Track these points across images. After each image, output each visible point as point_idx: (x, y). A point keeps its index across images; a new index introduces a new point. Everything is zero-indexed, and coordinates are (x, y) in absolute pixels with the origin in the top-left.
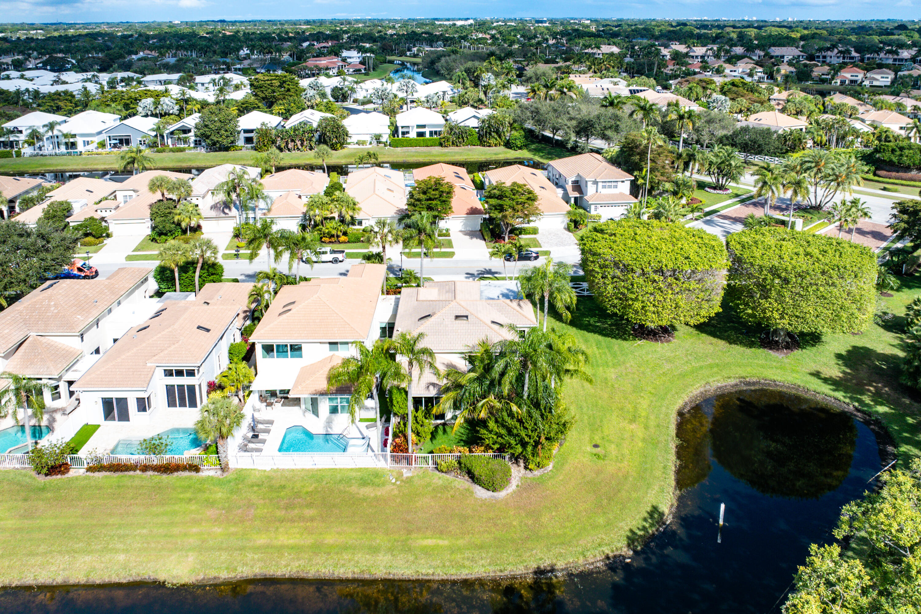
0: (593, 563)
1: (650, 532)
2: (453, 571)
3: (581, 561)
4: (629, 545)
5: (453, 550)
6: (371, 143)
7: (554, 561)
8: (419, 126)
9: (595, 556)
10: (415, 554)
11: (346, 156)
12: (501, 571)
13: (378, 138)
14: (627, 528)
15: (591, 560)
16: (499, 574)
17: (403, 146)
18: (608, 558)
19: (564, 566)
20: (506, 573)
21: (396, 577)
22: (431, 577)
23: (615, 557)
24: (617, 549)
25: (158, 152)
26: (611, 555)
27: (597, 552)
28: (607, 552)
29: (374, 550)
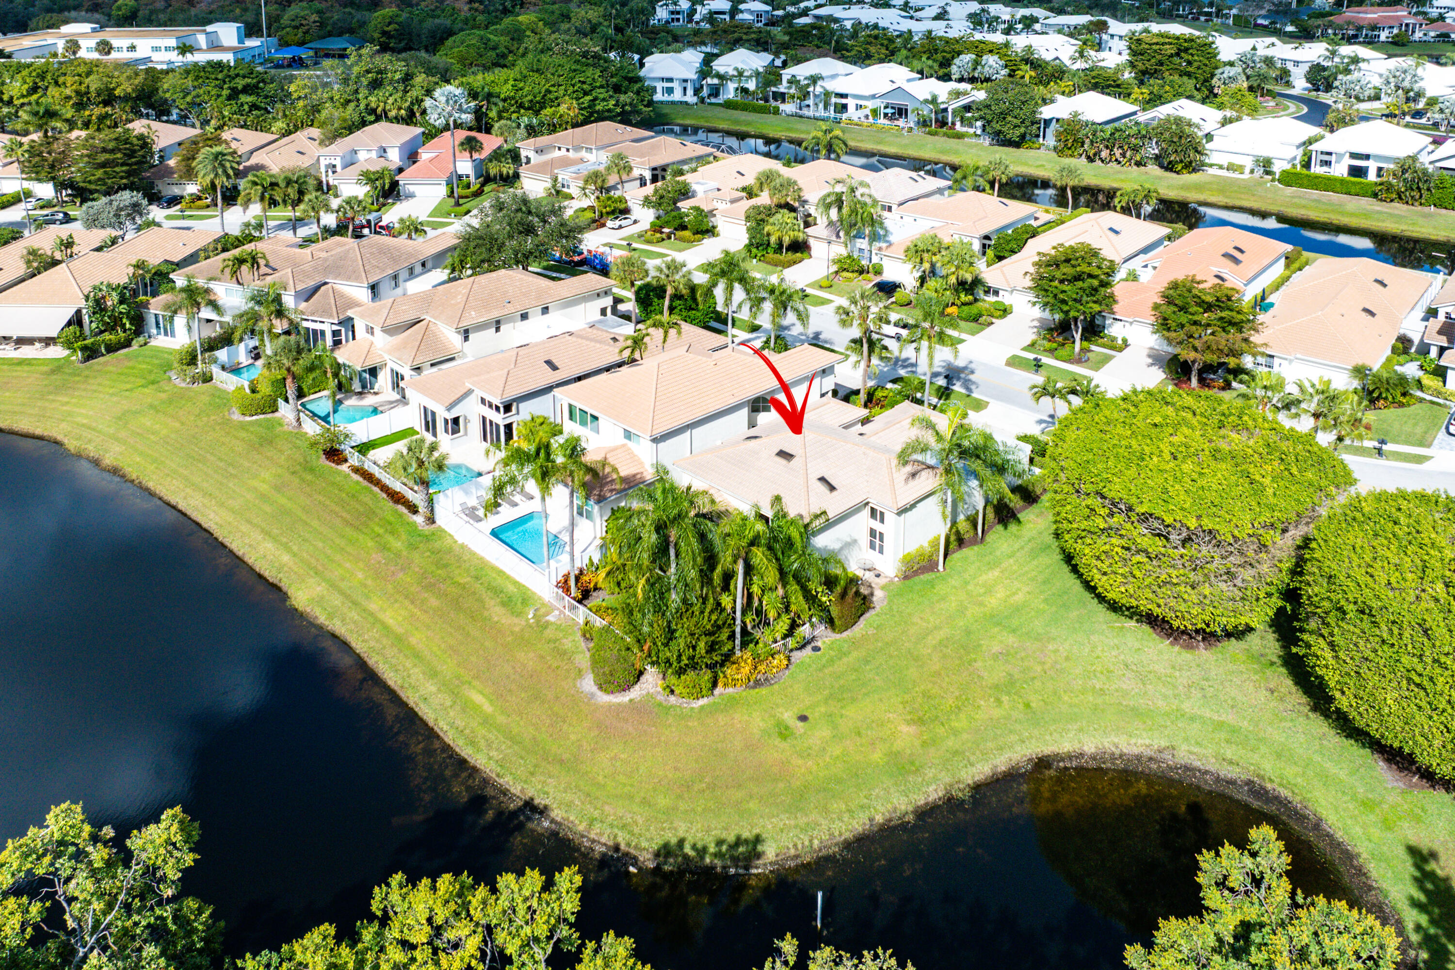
0: (593, 841)
1: (708, 860)
2: (461, 742)
3: (581, 828)
4: (657, 855)
5: (486, 721)
6: (1252, 172)
7: (554, 806)
8: (1354, 156)
9: (601, 834)
10: (455, 702)
11: (1199, 187)
12: (498, 775)
13: (1266, 164)
14: (681, 834)
15: (592, 836)
16: (494, 776)
17: (1301, 186)
18: (617, 848)
19: (559, 819)
20: (501, 781)
21: (420, 714)
22: (441, 734)
23: (627, 854)
24: (636, 847)
25: (930, 133)
26: (623, 847)
27: (609, 831)
28: (620, 839)
29: (433, 674)
